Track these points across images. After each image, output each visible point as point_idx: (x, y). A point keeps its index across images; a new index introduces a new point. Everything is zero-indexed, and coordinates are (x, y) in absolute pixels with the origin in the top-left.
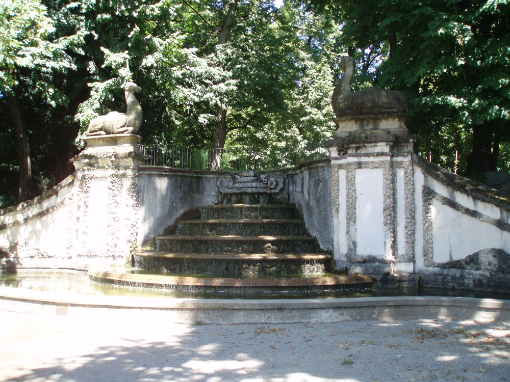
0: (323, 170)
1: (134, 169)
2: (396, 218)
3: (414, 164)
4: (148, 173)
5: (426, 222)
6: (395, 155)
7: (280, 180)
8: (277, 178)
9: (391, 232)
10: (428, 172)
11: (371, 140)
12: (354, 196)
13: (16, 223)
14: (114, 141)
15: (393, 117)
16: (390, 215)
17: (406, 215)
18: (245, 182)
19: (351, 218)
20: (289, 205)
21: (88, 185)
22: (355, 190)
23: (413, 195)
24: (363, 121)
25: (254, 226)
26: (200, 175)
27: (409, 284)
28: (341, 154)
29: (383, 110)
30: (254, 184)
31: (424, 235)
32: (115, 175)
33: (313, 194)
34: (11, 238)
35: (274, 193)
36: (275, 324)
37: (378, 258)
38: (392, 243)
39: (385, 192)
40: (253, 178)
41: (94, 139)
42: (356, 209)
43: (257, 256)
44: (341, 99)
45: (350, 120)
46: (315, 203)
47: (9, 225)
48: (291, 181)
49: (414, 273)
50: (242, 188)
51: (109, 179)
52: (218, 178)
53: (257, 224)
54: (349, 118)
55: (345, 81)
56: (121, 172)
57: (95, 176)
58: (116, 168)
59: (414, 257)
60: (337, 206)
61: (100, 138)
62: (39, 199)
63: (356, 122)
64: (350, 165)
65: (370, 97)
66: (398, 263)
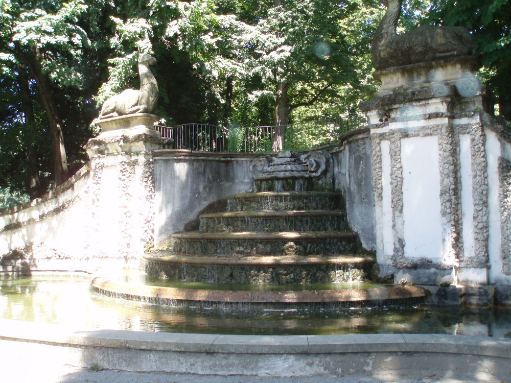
0: (364, 143)
1: (146, 154)
2: (459, 206)
3: (485, 128)
4: (164, 158)
5: (505, 210)
6: (457, 116)
7: (322, 161)
8: (319, 158)
9: (452, 225)
10: (505, 137)
11: (420, 97)
12: (400, 175)
13: (31, 221)
14: (127, 123)
15: (452, 63)
16: (450, 201)
17: (475, 200)
18: (278, 165)
19: (398, 206)
20: (334, 191)
21: (99, 175)
22: (401, 167)
23: (486, 171)
24: (412, 73)
25: (278, 220)
26: (229, 159)
27: (479, 299)
28: (384, 119)
29: (438, 55)
30: (289, 167)
31: (502, 228)
32: (125, 162)
33: (353, 175)
34: (26, 238)
35: (314, 177)
36: (202, 375)
37: (435, 261)
38: (453, 240)
39: (441, 168)
40: (289, 160)
41: (106, 122)
42: (402, 193)
43: (268, 260)
44: (383, 45)
45: (394, 72)
46: (356, 187)
47: (24, 223)
48: (335, 161)
49: (488, 283)
50: (274, 172)
51: (120, 168)
52: (251, 161)
53: (281, 217)
54: (392, 71)
55: (388, 21)
56: (134, 158)
57: (105, 165)
58: (127, 153)
59: (487, 261)
60: (380, 191)
61: (112, 120)
62: (54, 193)
63: (403, 74)
64: (393, 134)
65: (420, 38)
66: (464, 269)
